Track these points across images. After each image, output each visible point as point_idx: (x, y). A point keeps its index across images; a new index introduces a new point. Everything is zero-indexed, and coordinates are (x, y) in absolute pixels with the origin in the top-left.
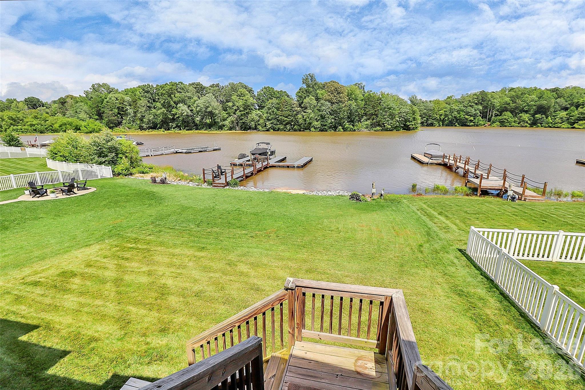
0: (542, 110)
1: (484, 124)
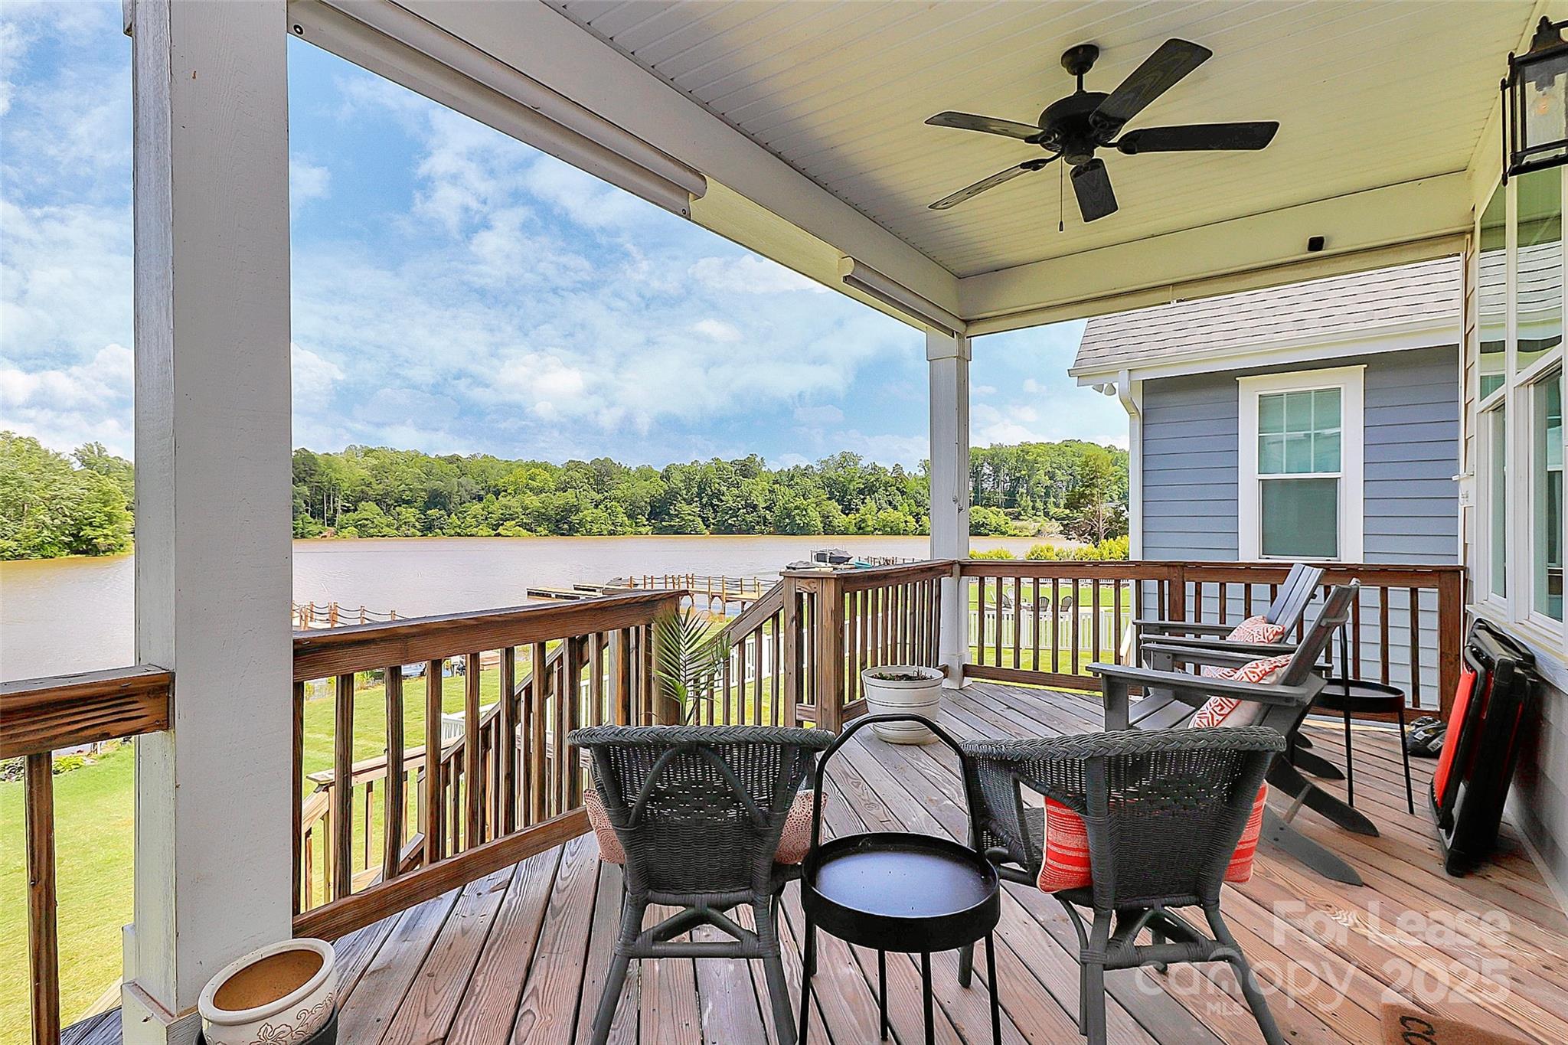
1: (321, 533)
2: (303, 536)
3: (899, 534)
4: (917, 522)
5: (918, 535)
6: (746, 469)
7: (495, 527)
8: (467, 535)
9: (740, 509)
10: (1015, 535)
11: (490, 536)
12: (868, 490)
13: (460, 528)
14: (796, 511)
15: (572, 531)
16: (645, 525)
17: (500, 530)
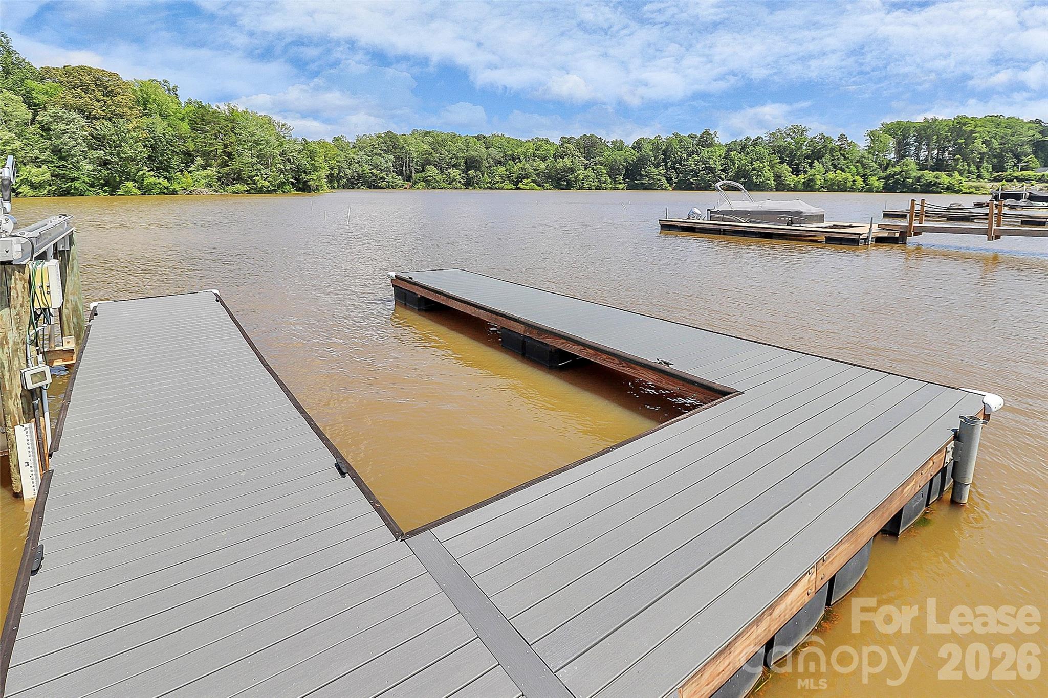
0: (471, 164)
1: (403, 185)
2: (393, 188)
3: (845, 191)
4: (864, 181)
5: (865, 192)
6: (705, 141)
7: (516, 183)
8: (496, 188)
9: (701, 171)
10: (970, 193)
11: (511, 189)
12: (816, 155)
13: (490, 184)
14: (754, 172)
15: (569, 186)
16: (621, 183)
17: (520, 185)
